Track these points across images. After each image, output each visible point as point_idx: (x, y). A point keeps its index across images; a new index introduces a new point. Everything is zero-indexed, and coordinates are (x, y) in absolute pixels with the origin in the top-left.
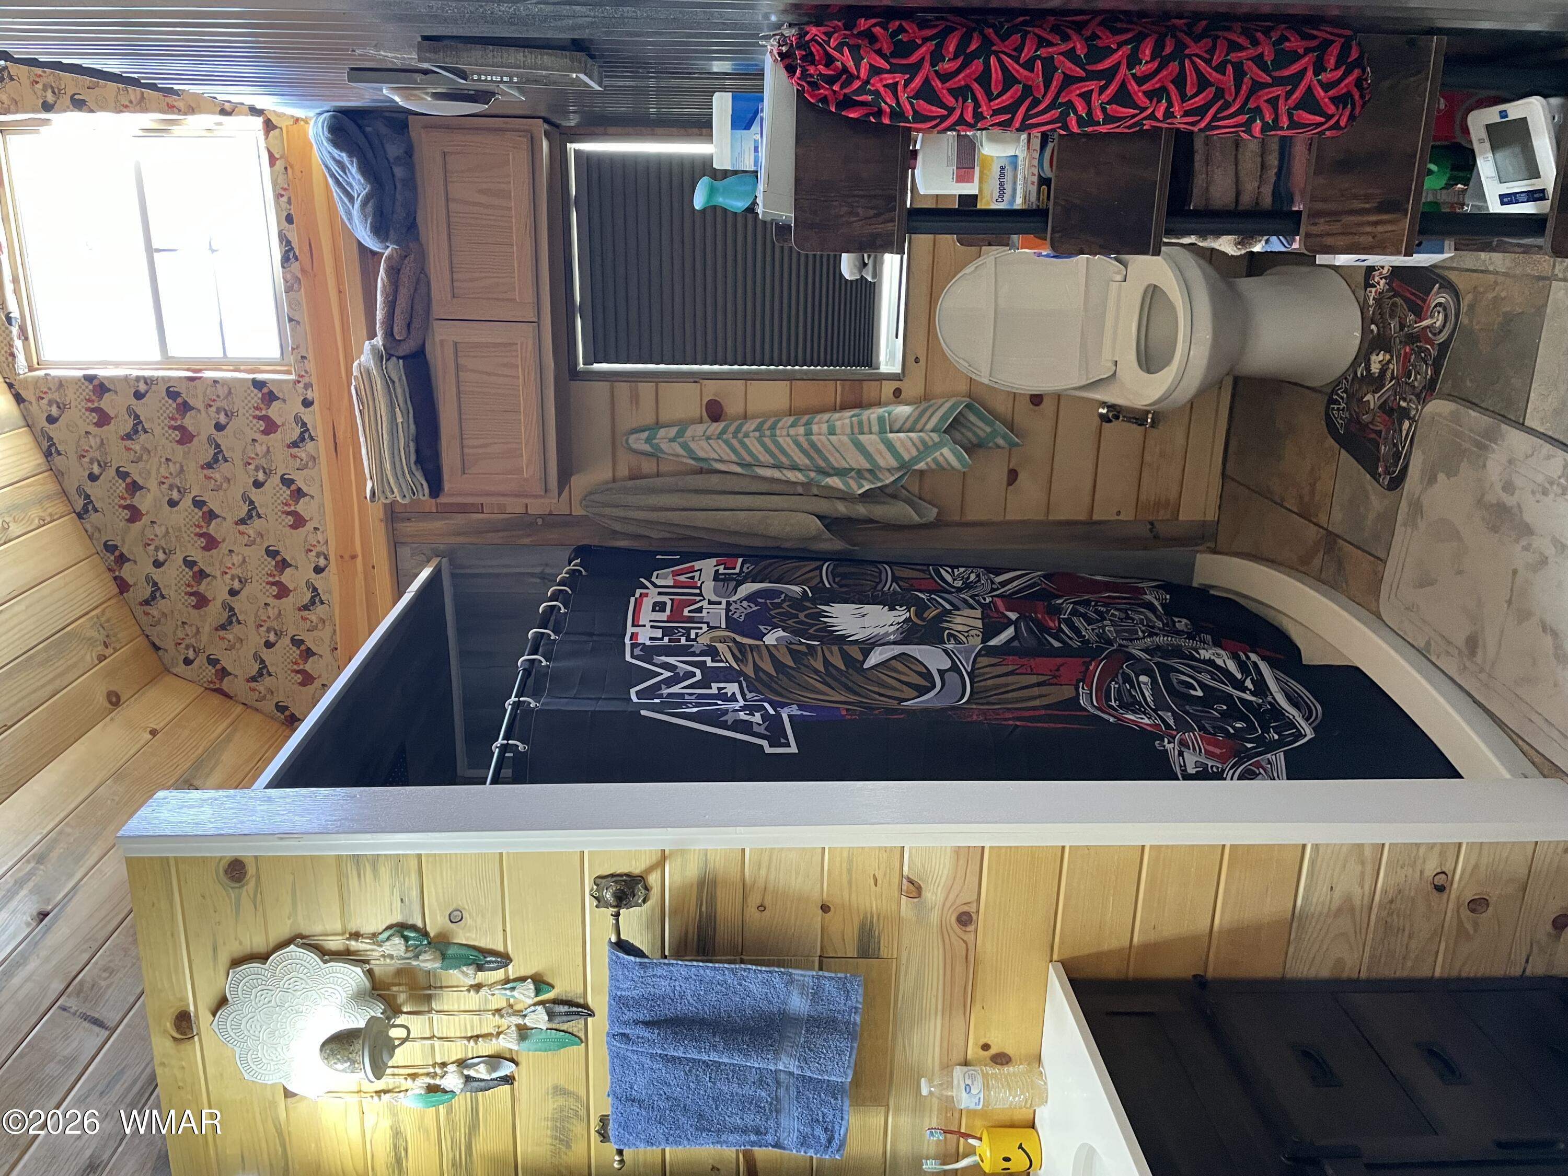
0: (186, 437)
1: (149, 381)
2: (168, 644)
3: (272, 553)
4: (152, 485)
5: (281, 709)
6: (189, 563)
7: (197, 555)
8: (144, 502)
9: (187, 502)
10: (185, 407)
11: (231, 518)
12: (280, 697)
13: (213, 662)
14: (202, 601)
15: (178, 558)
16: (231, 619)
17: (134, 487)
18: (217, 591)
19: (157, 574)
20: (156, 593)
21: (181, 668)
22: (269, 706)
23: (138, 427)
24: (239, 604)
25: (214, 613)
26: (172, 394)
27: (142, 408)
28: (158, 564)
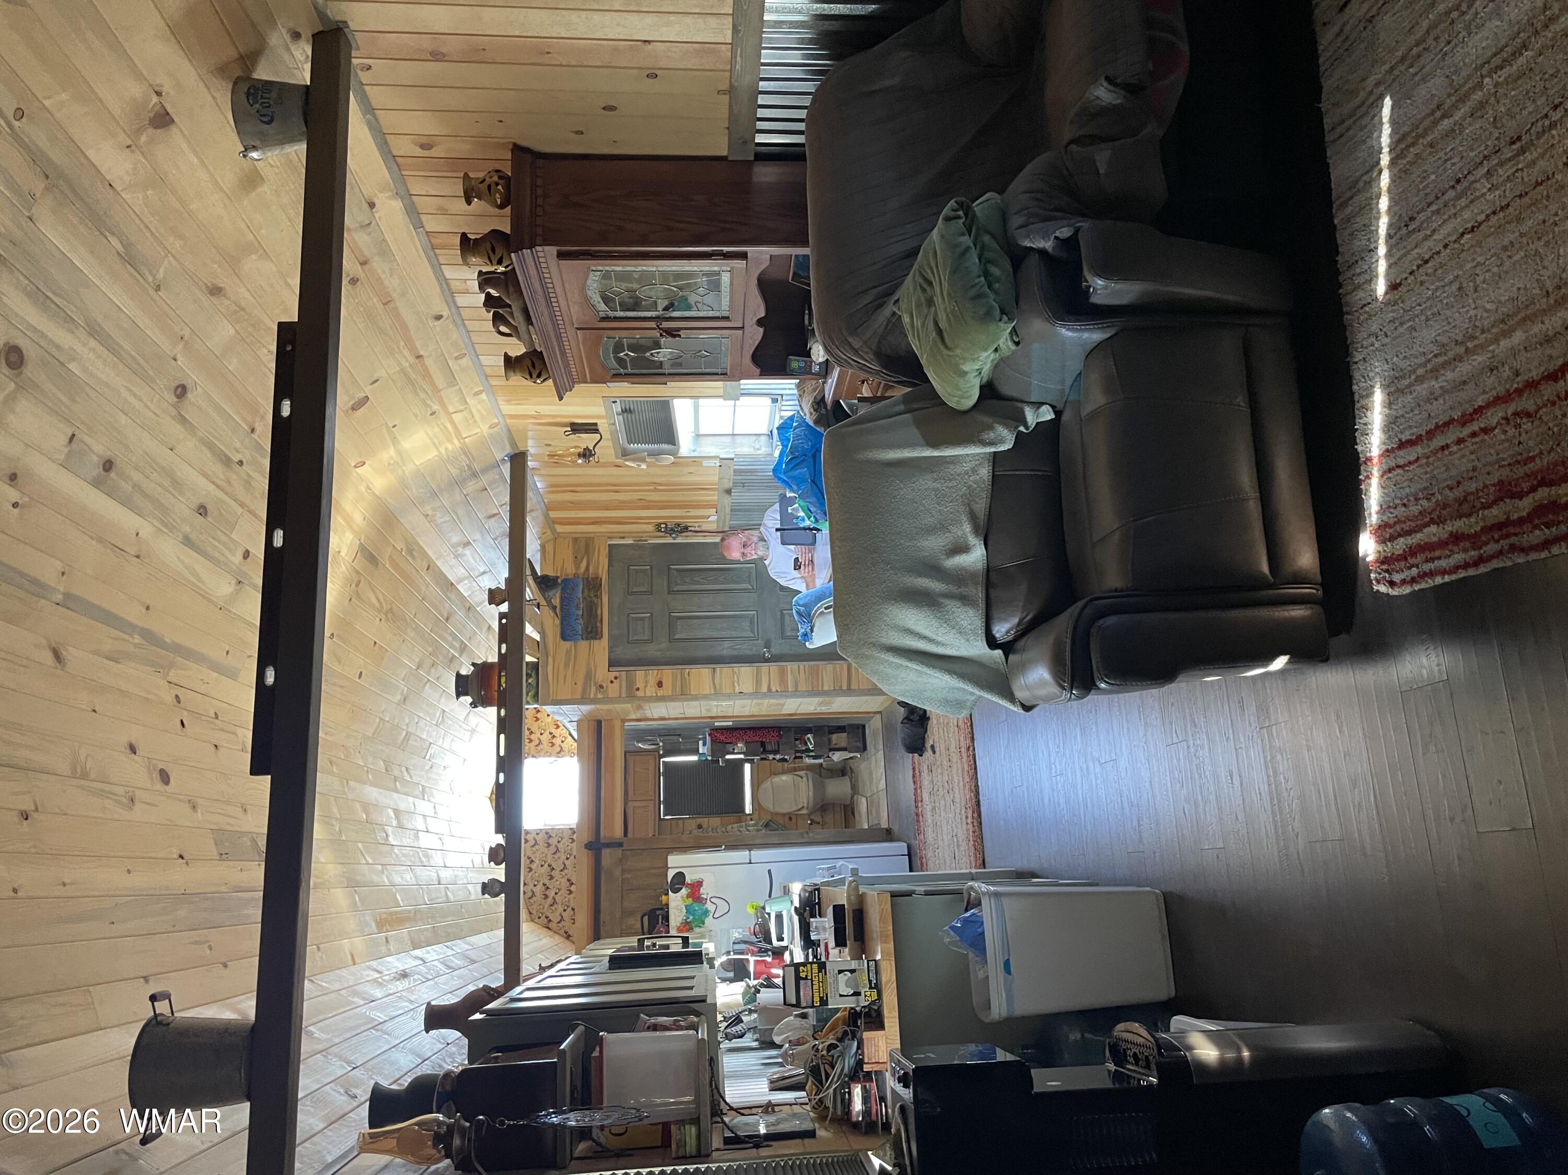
0: (549, 845)
1: (541, 830)
2: (534, 912)
3: (569, 880)
4: (537, 861)
5: (566, 932)
6: (544, 885)
7: (547, 882)
8: (534, 866)
9: (546, 865)
10: (550, 837)
11: (559, 869)
12: (566, 928)
13: (547, 917)
14: (546, 897)
15: (541, 883)
16: (554, 902)
17: (532, 861)
18: (551, 893)
19: (534, 889)
20: (533, 895)
21: (537, 920)
22: (562, 932)
23: (536, 843)
24: (557, 897)
25: (550, 900)
26: (547, 833)
27: (538, 838)
28: (535, 886)
